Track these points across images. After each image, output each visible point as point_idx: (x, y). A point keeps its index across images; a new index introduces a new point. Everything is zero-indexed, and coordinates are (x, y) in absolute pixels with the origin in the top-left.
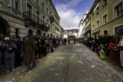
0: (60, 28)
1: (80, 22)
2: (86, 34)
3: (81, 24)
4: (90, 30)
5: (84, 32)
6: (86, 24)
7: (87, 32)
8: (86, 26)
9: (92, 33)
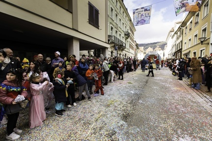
0: (134, 44)
1: (169, 33)
2: (176, 54)
3: (171, 36)
4: (181, 49)
5: (174, 51)
6: (178, 38)
7: (178, 51)
8: (177, 42)
9: (183, 53)
